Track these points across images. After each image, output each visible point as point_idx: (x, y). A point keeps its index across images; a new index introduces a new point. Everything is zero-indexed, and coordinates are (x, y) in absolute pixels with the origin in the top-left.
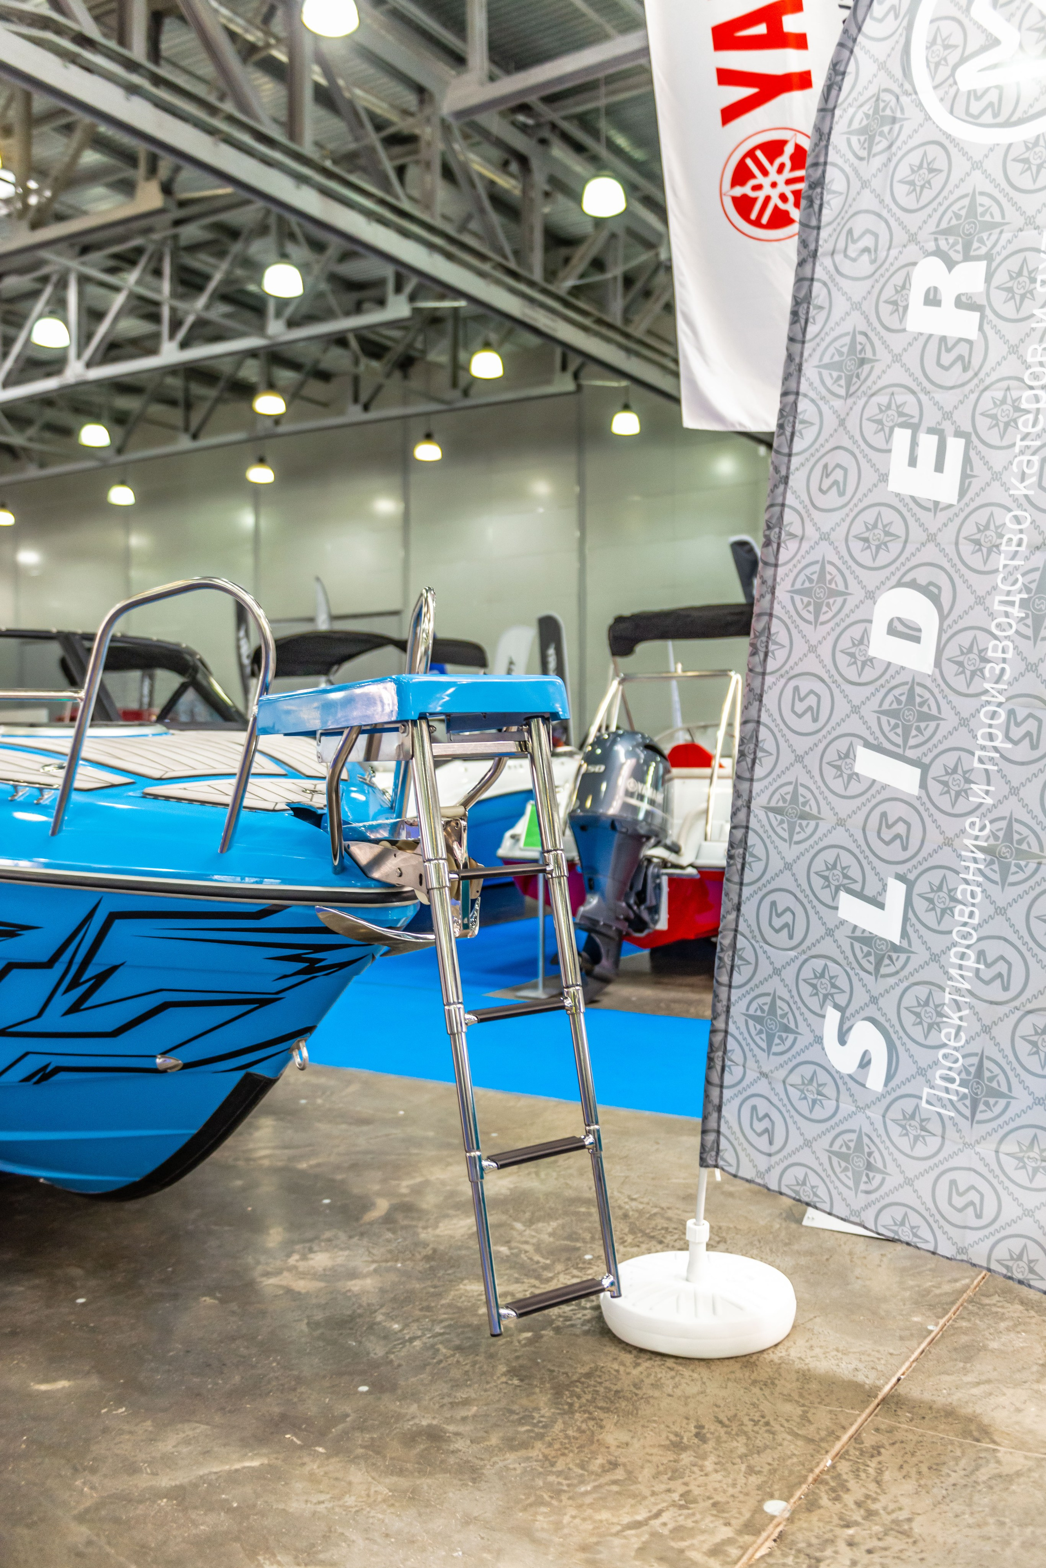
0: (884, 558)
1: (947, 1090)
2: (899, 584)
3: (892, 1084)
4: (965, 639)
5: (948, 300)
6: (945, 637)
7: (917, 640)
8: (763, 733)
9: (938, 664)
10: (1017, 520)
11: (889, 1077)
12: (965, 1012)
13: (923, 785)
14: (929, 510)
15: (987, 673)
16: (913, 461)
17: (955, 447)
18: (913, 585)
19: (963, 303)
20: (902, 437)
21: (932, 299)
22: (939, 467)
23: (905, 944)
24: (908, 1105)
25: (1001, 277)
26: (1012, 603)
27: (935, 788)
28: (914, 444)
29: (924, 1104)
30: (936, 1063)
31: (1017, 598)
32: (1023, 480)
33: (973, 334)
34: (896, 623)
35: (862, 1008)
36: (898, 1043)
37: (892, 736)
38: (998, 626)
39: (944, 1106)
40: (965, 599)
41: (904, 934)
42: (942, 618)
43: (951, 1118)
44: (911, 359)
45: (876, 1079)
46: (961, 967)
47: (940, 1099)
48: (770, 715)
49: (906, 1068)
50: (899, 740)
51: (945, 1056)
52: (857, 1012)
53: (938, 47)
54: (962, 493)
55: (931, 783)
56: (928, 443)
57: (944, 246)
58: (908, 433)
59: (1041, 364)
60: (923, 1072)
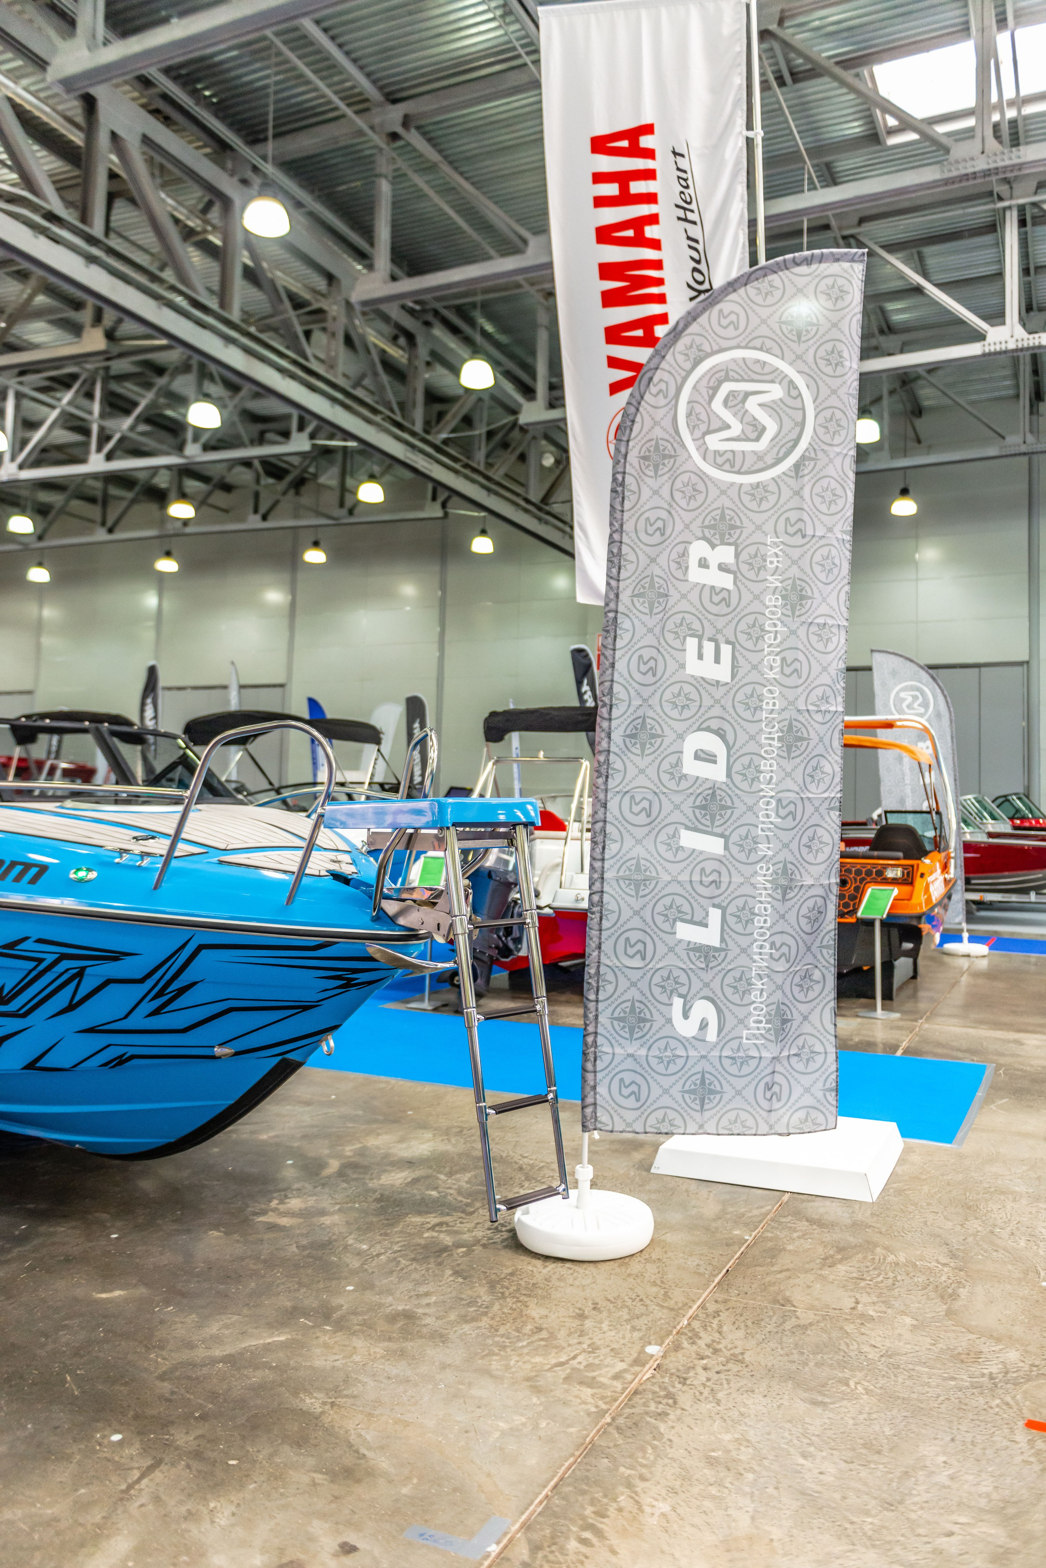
0: (687, 714)
1: (758, 1029)
2: (699, 729)
3: (723, 1034)
4: (745, 760)
5: (714, 565)
6: (732, 760)
7: (715, 762)
8: (610, 829)
9: (729, 775)
10: (771, 692)
11: (720, 1031)
12: (765, 982)
13: (726, 848)
14: (713, 685)
15: (761, 779)
16: (700, 657)
17: (726, 649)
18: (708, 729)
19: (723, 568)
20: (692, 643)
21: (703, 564)
22: (717, 660)
23: (724, 946)
24: (734, 1045)
25: (743, 556)
26: (773, 739)
27: (734, 849)
28: (700, 647)
29: (744, 1041)
30: (750, 1014)
31: (775, 736)
32: (771, 669)
33: (731, 588)
34: (700, 753)
35: (698, 992)
36: (723, 1008)
37: (703, 821)
38: (766, 752)
39: (757, 1039)
40: (742, 737)
41: (723, 940)
42: (729, 749)
43: (763, 1044)
44: (694, 597)
45: (711, 1035)
46: (760, 954)
47: (754, 1035)
48: (614, 816)
49: (731, 1021)
50: (709, 823)
51: (755, 1009)
52: (695, 995)
53: (691, 418)
54: (733, 676)
55: (731, 846)
56: (709, 646)
57: (708, 535)
58: (696, 640)
59: (775, 606)
60: (741, 1021)
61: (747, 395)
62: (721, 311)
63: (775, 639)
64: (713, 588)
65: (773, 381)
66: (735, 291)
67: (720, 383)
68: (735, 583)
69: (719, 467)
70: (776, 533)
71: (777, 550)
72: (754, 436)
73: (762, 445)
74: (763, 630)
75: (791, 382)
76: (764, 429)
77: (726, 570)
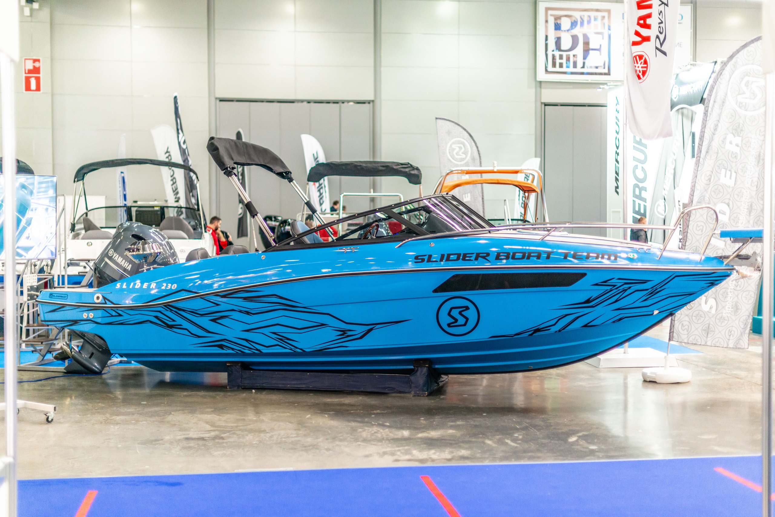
0: (719, 197)
1: (729, 310)
2: (722, 202)
3: (717, 311)
4: (735, 215)
5: (734, 143)
6: (731, 214)
7: (725, 215)
8: (689, 235)
9: (729, 220)
10: (746, 192)
11: (716, 310)
12: (732, 293)
14: (728, 187)
15: (739, 222)
16: (725, 176)
17: (734, 175)
18: (725, 203)
20: (723, 171)
21: (731, 143)
22: (730, 178)
24: (720, 315)
25: (744, 142)
26: (745, 208)
28: (726, 173)
29: (724, 314)
31: (746, 207)
32: (748, 184)
34: (721, 211)
35: (711, 296)
36: (718, 302)
38: (742, 213)
39: (728, 314)
40: (735, 207)
42: (730, 210)
43: (730, 316)
44: (726, 155)
45: (713, 311)
46: (732, 284)
47: (727, 313)
48: (691, 231)
49: (720, 307)
51: (728, 303)
52: (710, 297)
53: (733, 89)
54: (735, 184)
55: (727, 245)
56: (728, 173)
57: (734, 132)
58: (725, 170)
59: (752, 161)
60: (723, 307)
61: (753, 82)
62: (748, 50)
63: (751, 172)
64: (732, 152)
66: (753, 43)
67: (744, 77)
68: (740, 151)
69: (740, 107)
70: (756, 134)
71: (755, 141)
72: (753, 98)
73: (755, 101)
74: (747, 169)
76: (757, 95)
77: (737, 145)
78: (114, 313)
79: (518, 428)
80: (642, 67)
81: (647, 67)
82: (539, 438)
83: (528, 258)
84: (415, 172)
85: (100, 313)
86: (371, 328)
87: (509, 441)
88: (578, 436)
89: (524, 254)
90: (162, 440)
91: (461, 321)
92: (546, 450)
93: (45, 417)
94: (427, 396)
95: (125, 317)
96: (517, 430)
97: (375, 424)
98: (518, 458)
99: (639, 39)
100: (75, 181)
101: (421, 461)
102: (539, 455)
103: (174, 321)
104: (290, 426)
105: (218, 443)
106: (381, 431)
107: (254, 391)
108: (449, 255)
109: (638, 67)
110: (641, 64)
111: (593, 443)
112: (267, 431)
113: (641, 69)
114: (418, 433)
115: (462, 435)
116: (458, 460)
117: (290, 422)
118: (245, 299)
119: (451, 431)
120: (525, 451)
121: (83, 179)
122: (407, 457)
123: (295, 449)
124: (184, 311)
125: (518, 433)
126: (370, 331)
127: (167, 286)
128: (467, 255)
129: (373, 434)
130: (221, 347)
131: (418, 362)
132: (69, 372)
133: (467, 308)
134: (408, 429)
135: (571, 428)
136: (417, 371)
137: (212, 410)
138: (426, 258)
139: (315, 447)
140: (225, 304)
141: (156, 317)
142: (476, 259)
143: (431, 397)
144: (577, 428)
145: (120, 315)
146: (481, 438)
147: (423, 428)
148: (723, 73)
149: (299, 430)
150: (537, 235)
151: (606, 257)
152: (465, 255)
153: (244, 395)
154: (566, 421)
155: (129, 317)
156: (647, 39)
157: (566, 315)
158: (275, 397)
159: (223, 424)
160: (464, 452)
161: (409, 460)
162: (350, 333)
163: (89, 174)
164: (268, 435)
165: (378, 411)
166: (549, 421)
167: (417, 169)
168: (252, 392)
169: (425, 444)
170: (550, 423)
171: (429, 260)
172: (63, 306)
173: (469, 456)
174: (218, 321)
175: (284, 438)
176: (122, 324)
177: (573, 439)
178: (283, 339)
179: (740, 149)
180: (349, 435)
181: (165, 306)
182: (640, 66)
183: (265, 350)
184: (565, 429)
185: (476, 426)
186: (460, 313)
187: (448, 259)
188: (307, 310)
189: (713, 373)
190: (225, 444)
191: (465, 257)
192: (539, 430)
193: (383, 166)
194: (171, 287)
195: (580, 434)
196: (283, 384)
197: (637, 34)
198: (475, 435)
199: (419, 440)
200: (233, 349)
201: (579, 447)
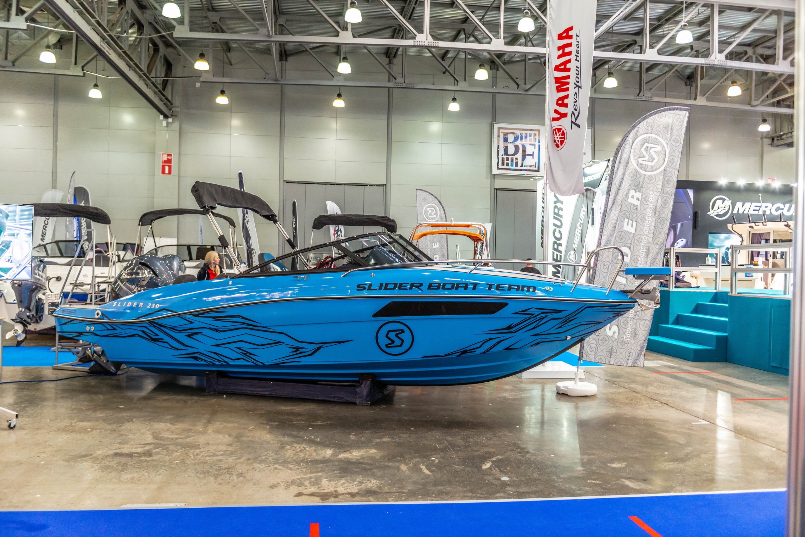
0: (622, 241)
1: (629, 335)
2: (624, 246)
4: (635, 257)
5: (635, 198)
6: (632, 256)
7: (627, 256)
8: (597, 272)
9: (630, 260)
10: (645, 238)
11: (618, 335)
12: (632, 321)
14: (630, 233)
15: (638, 263)
16: (628, 225)
17: (635, 223)
18: (627, 246)
19: (638, 199)
20: (626, 220)
21: (633, 197)
22: (632, 226)
24: (621, 339)
25: (643, 196)
27: (629, 282)
28: (628, 222)
29: (625, 339)
30: (627, 331)
31: (644, 251)
32: (646, 231)
33: (639, 205)
36: (620, 329)
38: (641, 255)
39: (628, 338)
40: (635, 250)
42: (632, 253)
43: (629, 340)
44: (629, 206)
45: (616, 336)
48: (598, 268)
49: (621, 333)
53: (635, 153)
54: (635, 232)
56: (630, 222)
57: (635, 189)
58: (628, 219)
59: (650, 213)
60: (624, 333)
61: (651, 148)
62: (647, 121)
63: (648, 222)
64: (634, 205)
65: (658, 145)
66: (652, 115)
67: (645, 143)
69: (641, 168)
70: (653, 190)
71: (652, 196)
72: (651, 161)
73: (652, 164)
74: (645, 219)
75: (663, 146)
76: (654, 159)
77: (638, 200)
78: (110, 327)
79: (437, 449)
80: (560, 138)
81: (564, 138)
82: (454, 463)
83: (457, 288)
84: (392, 224)
85: (99, 327)
86: (319, 347)
87: (423, 467)
88: (492, 462)
89: (453, 285)
90: (92, 455)
91: (398, 342)
92: (457, 482)
93: (7, 424)
94: (370, 405)
95: (119, 331)
96: (435, 450)
97: (306, 440)
98: (426, 495)
99: (557, 116)
100: (139, 225)
101: (324, 496)
102: (449, 489)
103: (157, 335)
104: (227, 439)
105: (141, 461)
106: (308, 449)
107: (225, 396)
108: (387, 285)
109: (557, 138)
110: (559, 135)
111: (505, 473)
112: (200, 446)
113: (559, 140)
114: (340, 453)
115: (383, 457)
116: (362, 496)
117: (230, 435)
118: (214, 318)
119: (373, 451)
120: (436, 483)
121: (151, 225)
122: (313, 489)
123: (208, 472)
124: (165, 327)
125: (435, 456)
126: (318, 349)
127: (152, 306)
128: (403, 285)
129: (298, 452)
130: (196, 358)
131: (363, 377)
132: (93, 372)
133: (403, 331)
134: (333, 447)
135: (488, 450)
136: (362, 383)
137: (172, 417)
138: (367, 286)
139: (229, 470)
140: (198, 322)
141: (143, 332)
142: (411, 288)
143: (373, 407)
144: (494, 450)
145: (114, 329)
146: (398, 461)
147: (348, 446)
148: (627, 140)
149: (231, 445)
150: (465, 268)
151: (526, 289)
152: (401, 285)
153: (215, 400)
154: (484, 440)
155: (121, 330)
156: (565, 115)
157: (490, 339)
158: (238, 403)
159: (166, 435)
160: (373, 484)
161: (312, 495)
162: (302, 350)
163: (156, 221)
164: (198, 451)
165: (319, 423)
166: (469, 440)
167: (393, 221)
168: (223, 397)
169: (340, 469)
170: (469, 442)
171: (369, 289)
172: (73, 320)
173: (377, 490)
174: (192, 336)
175: (209, 456)
176: (116, 336)
177: (486, 466)
178: (246, 354)
179: (640, 202)
180: (273, 454)
181: (149, 322)
182: (558, 137)
183: (232, 363)
184: (482, 451)
185: (399, 444)
186: (396, 335)
187: (386, 288)
188: (266, 329)
189: (614, 386)
190: (145, 464)
191: (401, 286)
192: (456, 452)
193: (368, 219)
194: (155, 306)
195: (494, 459)
196: (251, 391)
197: (556, 111)
198: (392, 458)
199: (336, 463)
200: (205, 361)
201: (490, 478)
